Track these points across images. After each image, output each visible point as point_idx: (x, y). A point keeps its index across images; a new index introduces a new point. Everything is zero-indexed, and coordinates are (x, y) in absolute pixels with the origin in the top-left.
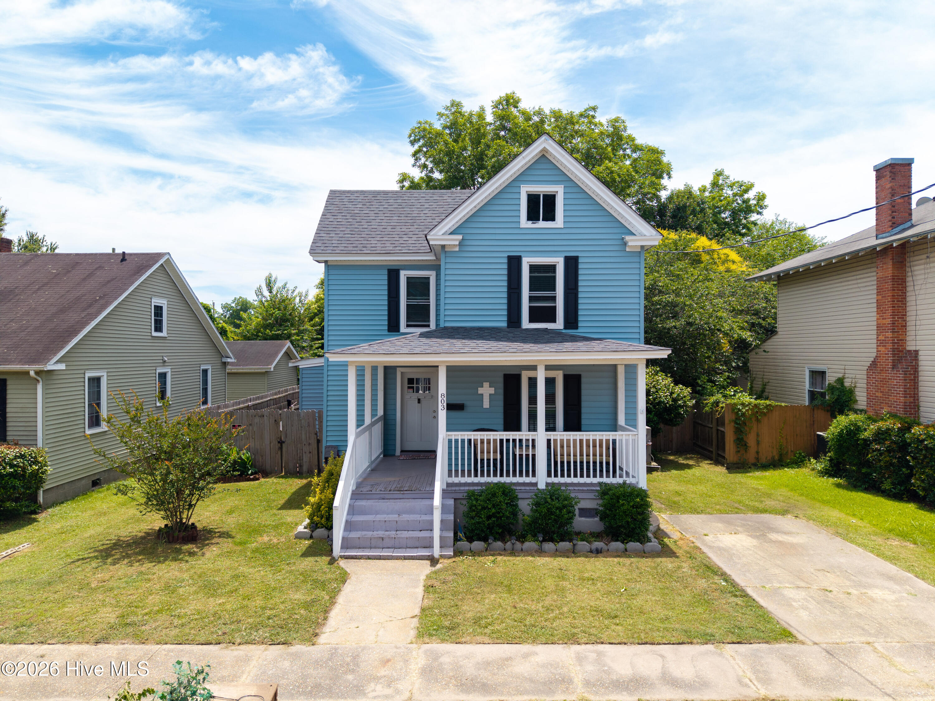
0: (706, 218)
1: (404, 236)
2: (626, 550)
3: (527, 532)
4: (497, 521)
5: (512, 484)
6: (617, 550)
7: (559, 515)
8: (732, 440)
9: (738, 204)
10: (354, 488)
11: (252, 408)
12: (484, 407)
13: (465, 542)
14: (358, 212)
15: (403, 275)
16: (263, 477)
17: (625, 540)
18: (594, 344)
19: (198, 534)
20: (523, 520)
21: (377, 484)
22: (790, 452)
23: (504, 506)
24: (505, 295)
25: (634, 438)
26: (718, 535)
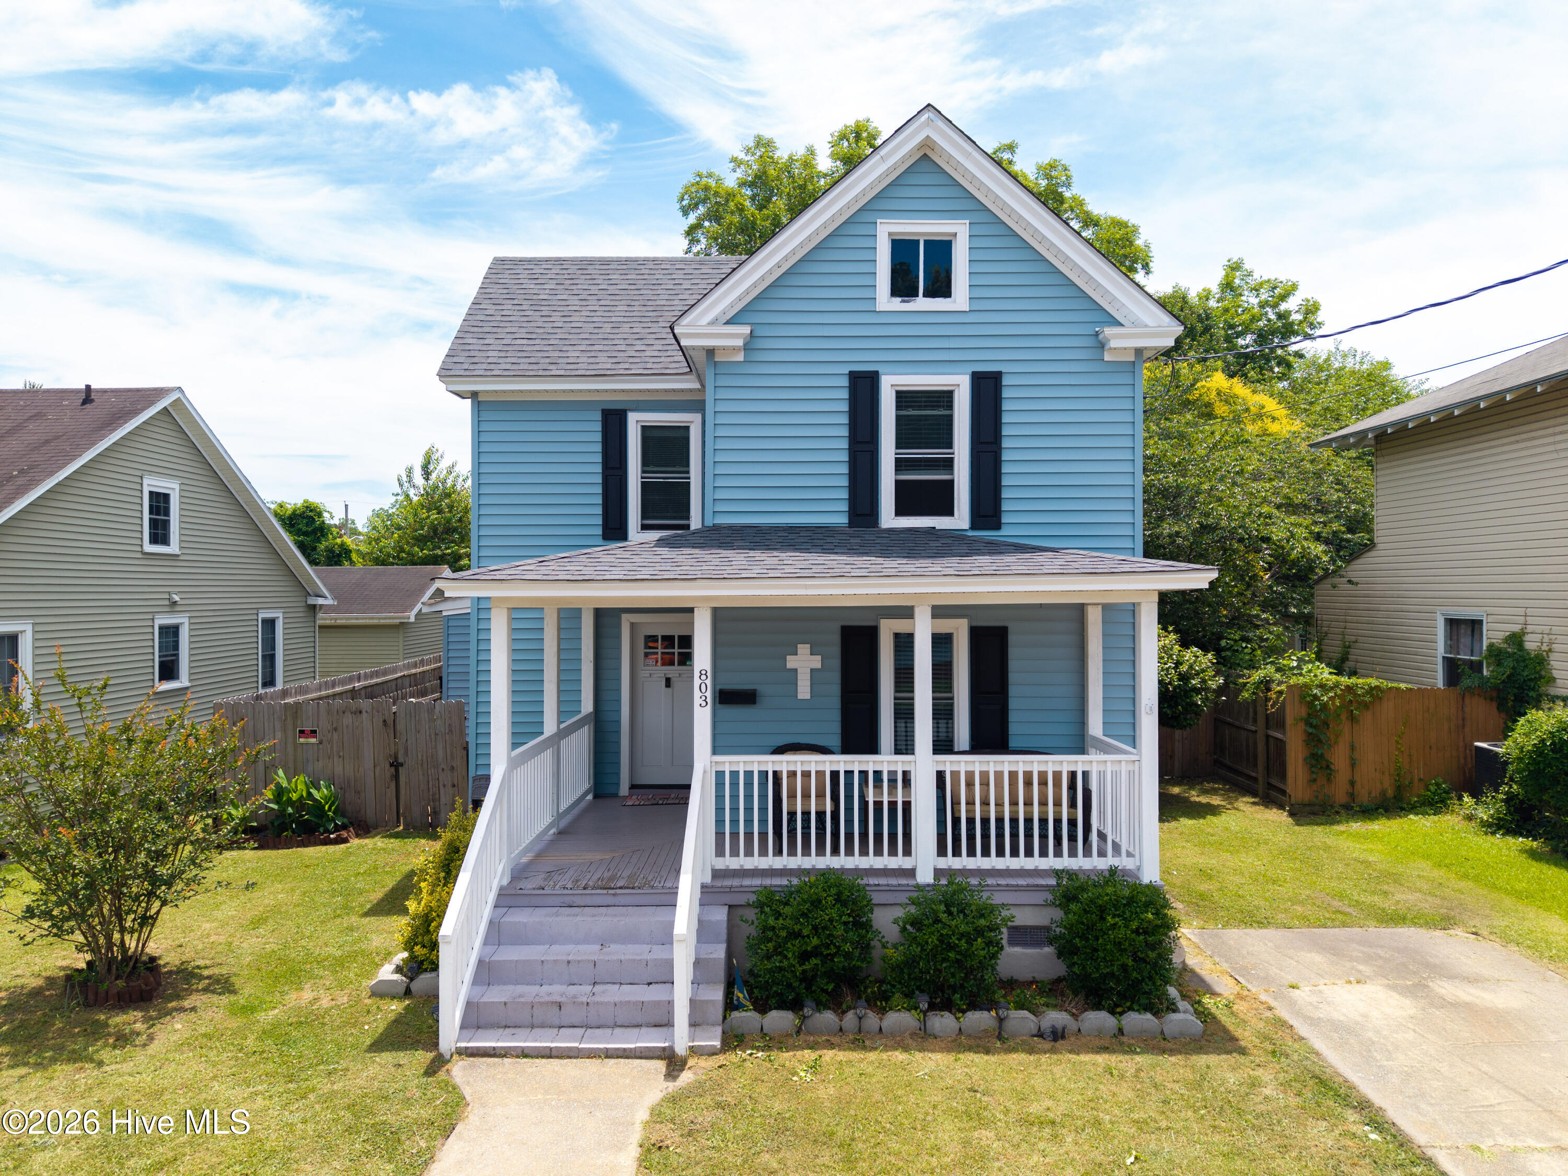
0: (1214, 343)
1: (638, 342)
2: (1121, 1031)
3: (894, 986)
4: (823, 963)
5: (858, 872)
6: (1099, 1033)
7: (967, 950)
8: (1301, 757)
9: (1269, 320)
10: (505, 882)
11: (363, 693)
12: (800, 696)
13: (749, 1014)
14: (545, 297)
15: (635, 423)
16: (358, 836)
17: (1117, 1006)
18: (1041, 559)
19: (159, 984)
20: (884, 959)
21: (561, 871)
22: (1416, 781)
23: (840, 931)
24: (845, 457)
25: (1131, 768)
26: (1322, 987)
